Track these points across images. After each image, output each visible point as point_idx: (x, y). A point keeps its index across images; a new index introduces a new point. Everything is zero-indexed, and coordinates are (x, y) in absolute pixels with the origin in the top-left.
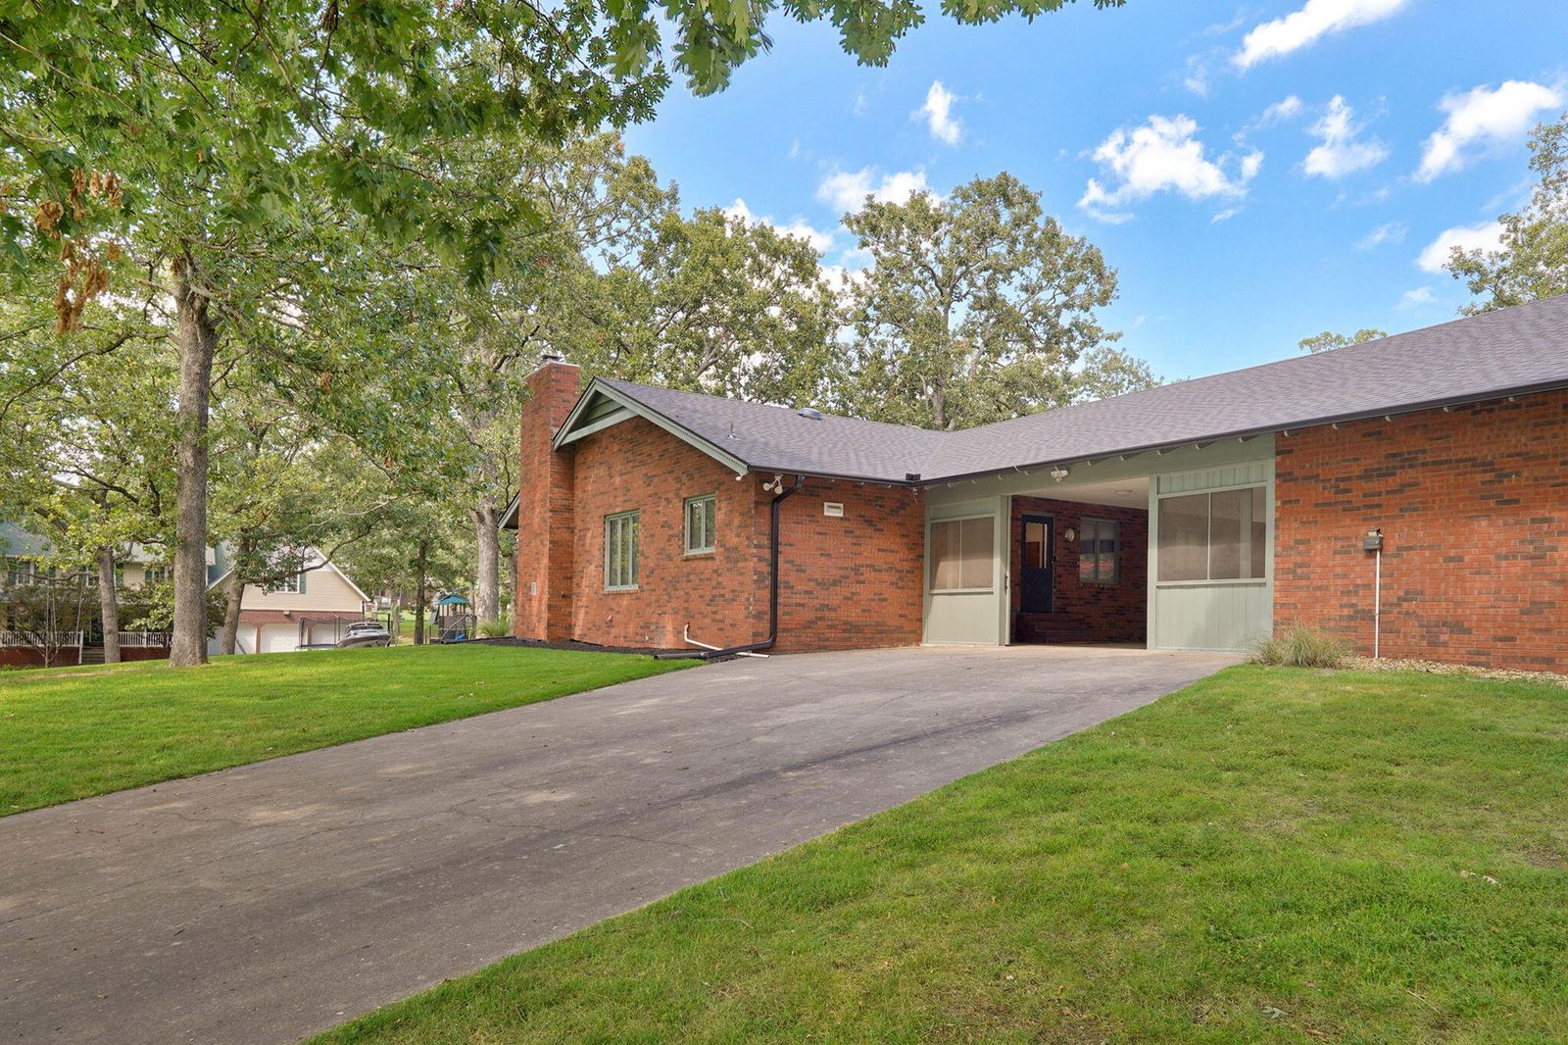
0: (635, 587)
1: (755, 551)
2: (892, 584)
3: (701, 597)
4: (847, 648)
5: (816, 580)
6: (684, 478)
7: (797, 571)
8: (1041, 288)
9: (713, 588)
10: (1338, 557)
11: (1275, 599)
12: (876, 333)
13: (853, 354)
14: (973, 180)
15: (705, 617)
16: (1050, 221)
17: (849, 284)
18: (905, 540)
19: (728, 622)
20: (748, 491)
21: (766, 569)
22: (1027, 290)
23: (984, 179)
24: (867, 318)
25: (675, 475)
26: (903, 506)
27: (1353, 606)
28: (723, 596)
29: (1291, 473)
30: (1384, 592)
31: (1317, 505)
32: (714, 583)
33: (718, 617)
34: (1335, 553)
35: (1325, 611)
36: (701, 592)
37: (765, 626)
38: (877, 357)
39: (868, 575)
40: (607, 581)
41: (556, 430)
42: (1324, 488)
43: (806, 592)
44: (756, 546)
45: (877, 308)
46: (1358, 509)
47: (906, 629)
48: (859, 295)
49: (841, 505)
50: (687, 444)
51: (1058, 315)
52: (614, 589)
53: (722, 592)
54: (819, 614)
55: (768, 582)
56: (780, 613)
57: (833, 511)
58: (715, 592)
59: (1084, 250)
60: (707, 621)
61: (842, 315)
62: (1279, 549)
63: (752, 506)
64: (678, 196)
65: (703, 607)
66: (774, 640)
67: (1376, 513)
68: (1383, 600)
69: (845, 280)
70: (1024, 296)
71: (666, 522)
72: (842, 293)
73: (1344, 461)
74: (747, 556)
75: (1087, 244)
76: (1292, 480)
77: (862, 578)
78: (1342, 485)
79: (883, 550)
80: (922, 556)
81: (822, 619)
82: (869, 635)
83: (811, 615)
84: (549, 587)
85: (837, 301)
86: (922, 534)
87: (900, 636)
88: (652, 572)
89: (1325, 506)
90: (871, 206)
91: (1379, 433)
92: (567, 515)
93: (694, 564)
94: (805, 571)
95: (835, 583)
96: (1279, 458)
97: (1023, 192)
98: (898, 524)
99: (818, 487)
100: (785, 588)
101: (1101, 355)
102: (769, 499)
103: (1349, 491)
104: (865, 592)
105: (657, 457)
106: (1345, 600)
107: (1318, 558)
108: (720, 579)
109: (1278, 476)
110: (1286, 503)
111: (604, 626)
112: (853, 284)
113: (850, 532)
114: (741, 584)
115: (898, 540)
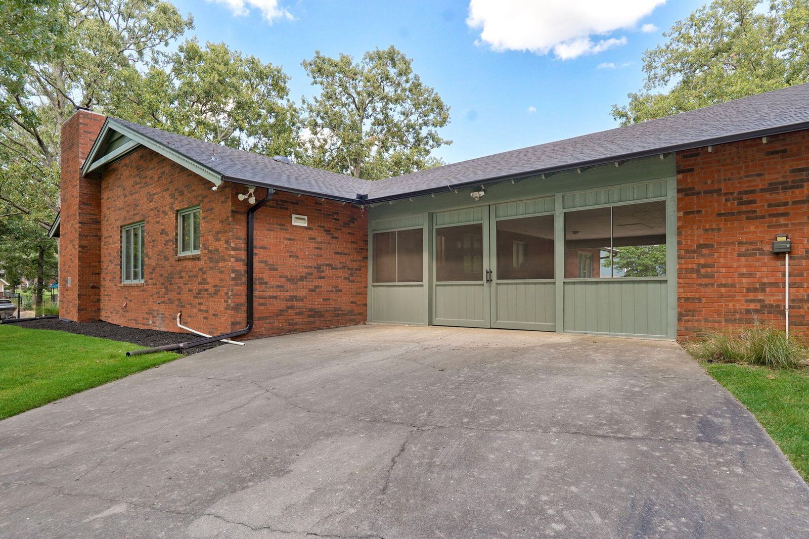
0: (142, 281)
1: (232, 252)
2: (345, 278)
3: (190, 290)
4: (312, 330)
5: (286, 277)
6: (176, 194)
7: (270, 269)
8: (412, 113)
9: (200, 283)
10: (743, 259)
11: (679, 294)
12: (321, 134)
13: (308, 145)
14: (375, 50)
15: (193, 307)
16: (416, 78)
17: (306, 104)
18: (354, 246)
19: (211, 312)
20: (226, 202)
21: (242, 267)
22: (404, 114)
23: (381, 50)
24: (316, 124)
25: (169, 192)
26: (353, 220)
27: (760, 301)
28: (207, 290)
29: (692, 189)
30: (793, 290)
31: (719, 215)
32: (200, 280)
33: (203, 307)
34: (739, 255)
35: (731, 306)
36: (189, 287)
37: (242, 316)
38: (322, 147)
39: (328, 272)
40: (124, 276)
41: (83, 162)
42: (727, 200)
43: (278, 287)
44: (233, 249)
45: (322, 118)
46: (763, 217)
47: (355, 312)
48: (311, 111)
49: (306, 218)
50: (179, 166)
51: (421, 129)
52: (128, 282)
53: (207, 286)
54: (289, 304)
55: (244, 279)
56: (255, 304)
57: (299, 222)
58: (200, 287)
59: (433, 96)
60: (195, 310)
61: (302, 122)
62: (682, 252)
63: (230, 215)
64: (193, 24)
65: (192, 299)
66: (251, 328)
67: (782, 221)
68: (792, 297)
69: (304, 102)
70: (403, 117)
71: (163, 230)
72: (302, 109)
73: (746, 177)
74: (226, 257)
75: (434, 93)
76: (693, 194)
77: (323, 275)
78: (745, 197)
79: (337, 253)
80: (366, 258)
81: (292, 307)
82: (329, 318)
83: (283, 305)
84: (79, 281)
85: (299, 115)
86: (366, 242)
87: (352, 317)
88: (154, 270)
89: (727, 215)
90: (318, 57)
91: (784, 151)
92: (94, 226)
93: (185, 263)
94: (277, 270)
95: (302, 279)
96: (680, 176)
97: (403, 58)
98: (349, 233)
99: (286, 202)
100: (260, 283)
101: (431, 161)
102: (244, 209)
103: (754, 202)
104: (325, 285)
105: (156, 179)
106: (751, 296)
107: (722, 260)
108: (205, 276)
109: (679, 191)
110: (688, 214)
111: (121, 311)
112: (308, 105)
113: (313, 239)
114: (221, 280)
115: (349, 246)
